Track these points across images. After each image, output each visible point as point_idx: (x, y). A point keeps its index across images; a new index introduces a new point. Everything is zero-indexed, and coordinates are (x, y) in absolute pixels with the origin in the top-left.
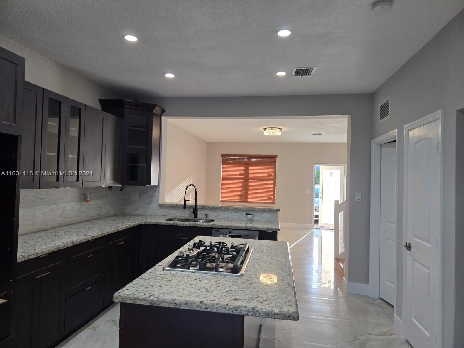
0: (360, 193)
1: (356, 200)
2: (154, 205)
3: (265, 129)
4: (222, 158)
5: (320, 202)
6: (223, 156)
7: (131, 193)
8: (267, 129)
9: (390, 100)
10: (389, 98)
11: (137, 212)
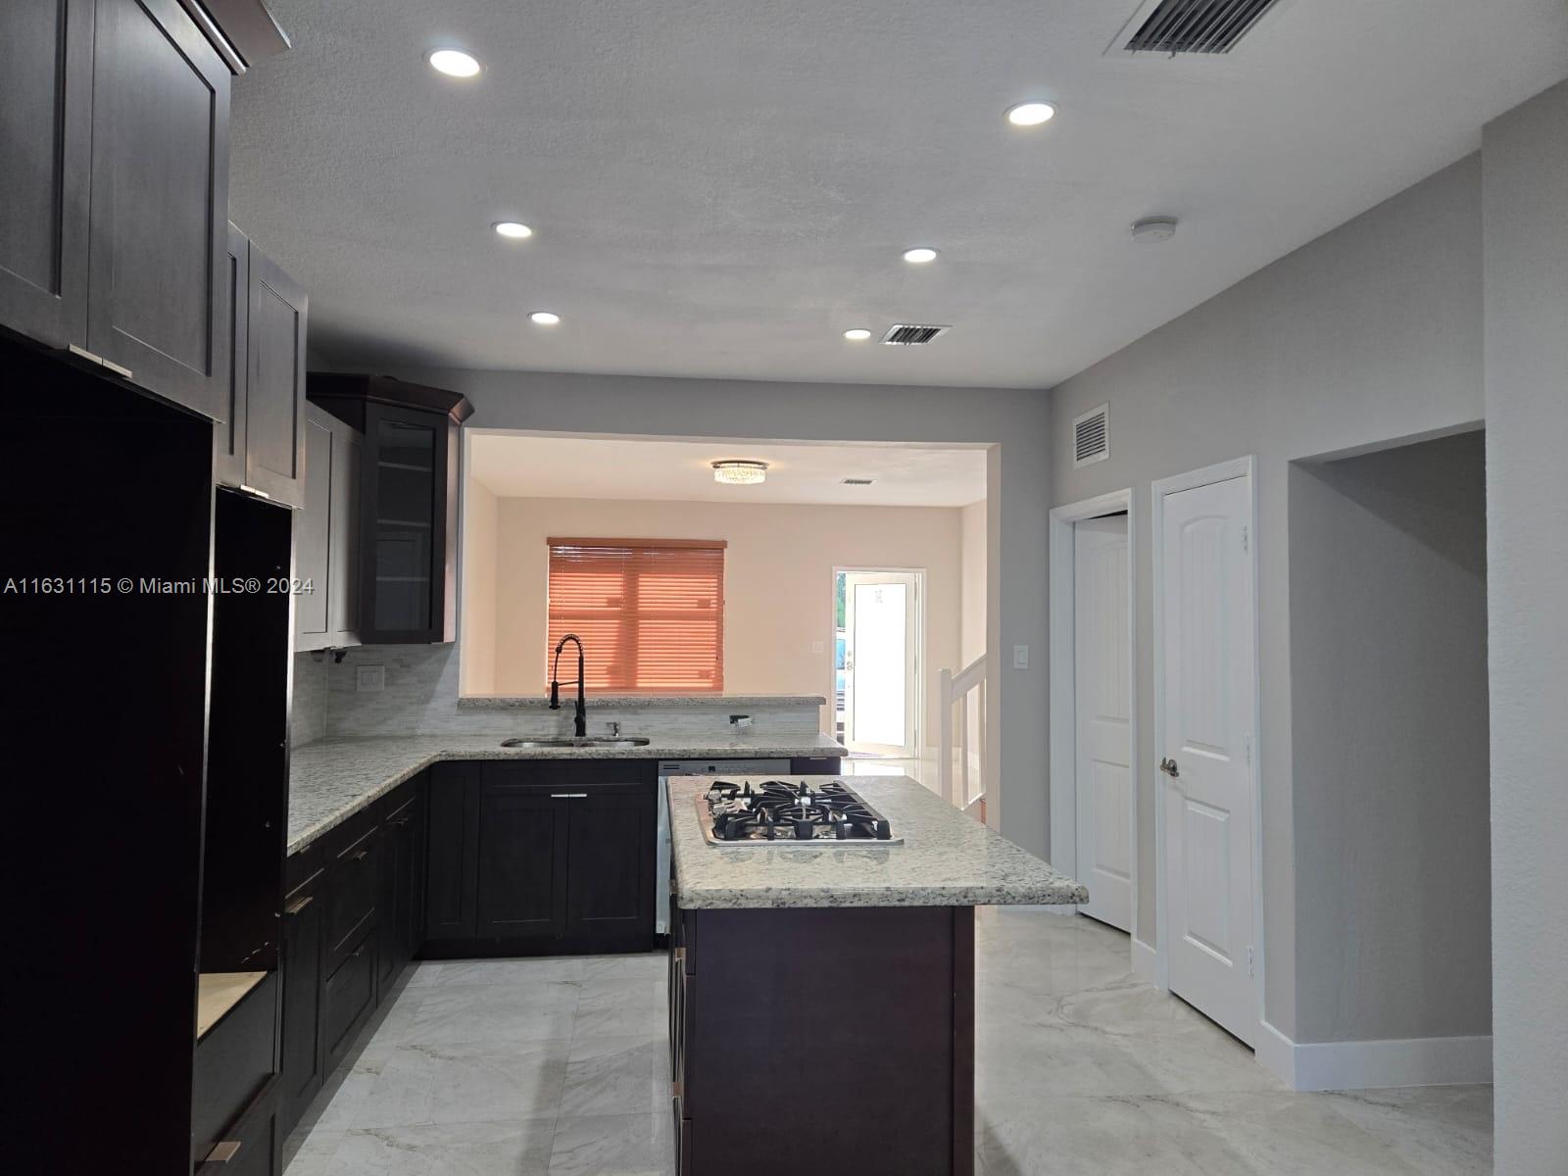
0: (1026, 648)
1: (1016, 666)
2: (441, 705)
3: (716, 465)
4: (551, 549)
5: (849, 682)
6: (553, 542)
7: (360, 669)
8: (723, 465)
9: (1106, 415)
10: (1103, 408)
11: (383, 730)
